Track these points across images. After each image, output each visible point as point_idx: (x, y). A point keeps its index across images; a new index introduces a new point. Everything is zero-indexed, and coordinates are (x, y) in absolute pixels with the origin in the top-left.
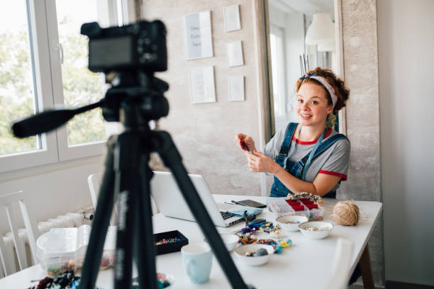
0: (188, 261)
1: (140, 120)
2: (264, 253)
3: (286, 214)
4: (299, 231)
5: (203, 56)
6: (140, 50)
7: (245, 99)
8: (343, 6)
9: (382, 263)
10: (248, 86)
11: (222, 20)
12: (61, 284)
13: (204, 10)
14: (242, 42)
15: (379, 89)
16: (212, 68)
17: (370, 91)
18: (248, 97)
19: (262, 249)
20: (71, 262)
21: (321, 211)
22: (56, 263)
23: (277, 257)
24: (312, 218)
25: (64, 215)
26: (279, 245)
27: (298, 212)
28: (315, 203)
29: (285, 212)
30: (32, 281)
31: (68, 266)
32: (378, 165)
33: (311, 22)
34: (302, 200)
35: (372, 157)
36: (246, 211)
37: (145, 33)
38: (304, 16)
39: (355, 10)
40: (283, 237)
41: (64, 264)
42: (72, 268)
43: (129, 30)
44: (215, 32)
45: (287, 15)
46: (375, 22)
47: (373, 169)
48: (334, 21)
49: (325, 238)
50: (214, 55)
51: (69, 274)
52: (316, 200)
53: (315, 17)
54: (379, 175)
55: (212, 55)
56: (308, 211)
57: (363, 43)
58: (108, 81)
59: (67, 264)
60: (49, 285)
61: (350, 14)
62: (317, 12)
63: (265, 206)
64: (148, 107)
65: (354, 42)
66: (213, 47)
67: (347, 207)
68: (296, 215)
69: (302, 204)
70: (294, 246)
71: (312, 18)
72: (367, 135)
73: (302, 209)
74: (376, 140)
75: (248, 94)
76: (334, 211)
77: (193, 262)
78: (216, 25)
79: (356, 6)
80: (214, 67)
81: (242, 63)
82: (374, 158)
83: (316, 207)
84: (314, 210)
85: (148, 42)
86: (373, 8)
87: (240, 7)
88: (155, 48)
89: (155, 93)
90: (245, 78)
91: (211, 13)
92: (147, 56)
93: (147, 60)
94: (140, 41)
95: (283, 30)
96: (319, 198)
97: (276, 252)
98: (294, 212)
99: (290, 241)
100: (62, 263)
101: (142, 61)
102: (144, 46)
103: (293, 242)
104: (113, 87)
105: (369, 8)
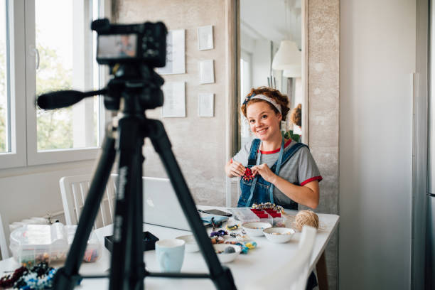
0: (162, 253)
1: (138, 108)
2: (232, 251)
3: (252, 221)
4: (264, 236)
5: (174, 72)
6: (144, 46)
7: (214, 115)
8: (310, 34)
9: (337, 277)
10: (218, 103)
11: (195, 39)
12: (37, 272)
13: (179, 28)
14: (214, 61)
15: (340, 112)
16: (183, 84)
17: (331, 113)
18: (217, 114)
19: (230, 247)
20: (45, 254)
21: (283, 219)
22: (31, 254)
23: (243, 256)
24: (274, 225)
25: (29, 219)
26: (244, 246)
27: (263, 219)
28: (278, 212)
29: (250, 219)
30: (6, 272)
31: (43, 259)
32: (336, 183)
33: (277, 49)
34: (266, 210)
35: (331, 175)
36: (213, 218)
37: (149, 32)
38: (272, 42)
39: (320, 38)
40: (248, 241)
41: (37, 257)
42: (47, 261)
43: (135, 29)
44: (188, 50)
45: (255, 41)
46: (337, 51)
47: (332, 187)
48: (301, 50)
49: (287, 242)
50: (186, 72)
51: (44, 265)
52: (279, 210)
53: (282, 44)
54: (337, 193)
55: (184, 72)
56: (272, 219)
57: (326, 69)
58: (111, 73)
59: (41, 256)
60: (25, 272)
61: (315, 41)
62: (283, 40)
63: (230, 215)
64: (147, 97)
65: (318, 67)
66: (186, 64)
67: (308, 215)
68: (261, 222)
69: (266, 213)
70: (259, 248)
71: (279, 45)
72: (327, 155)
73: (266, 217)
74: (335, 161)
75: (217, 111)
76: (296, 220)
77: (167, 255)
78: (189, 44)
79: (321, 34)
80: (186, 83)
81: (213, 81)
82: (333, 177)
83: (279, 216)
84: (277, 219)
85: (151, 40)
86: (336, 38)
87: (213, 27)
88: (157, 45)
89: (153, 86)
90: (214, 95)
91: (186, 31)
92: (150, 52)
93: (150, 55)
94: (145, 39)
95: (250, 55)
96: (282, 208)
97: (242, 253)
98: (259, 219)
99: (255, 244)
100: (36, 255)
101: (145, 55)
102: (148, 43)
103: (258, 245)
104: (117, 78)
105: (333, 36)
